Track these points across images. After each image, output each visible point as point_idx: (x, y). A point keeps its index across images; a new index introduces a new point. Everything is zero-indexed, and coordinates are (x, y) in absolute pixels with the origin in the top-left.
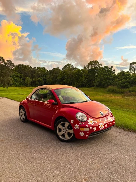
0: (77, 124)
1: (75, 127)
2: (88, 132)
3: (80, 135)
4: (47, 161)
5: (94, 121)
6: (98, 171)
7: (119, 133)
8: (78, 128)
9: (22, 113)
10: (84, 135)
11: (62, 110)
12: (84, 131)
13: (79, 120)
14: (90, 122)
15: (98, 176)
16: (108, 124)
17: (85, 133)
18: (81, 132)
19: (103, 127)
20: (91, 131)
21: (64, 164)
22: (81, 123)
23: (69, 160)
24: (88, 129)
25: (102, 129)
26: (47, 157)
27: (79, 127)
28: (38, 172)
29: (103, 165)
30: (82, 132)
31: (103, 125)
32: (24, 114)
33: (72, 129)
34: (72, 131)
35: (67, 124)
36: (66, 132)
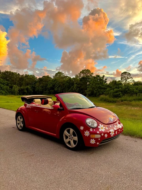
0: (87, 131)
1: (85, 134)
2: (99, 139)
3: (90, 143)
4: (59, 170)
5: (104, 128)
6: (117, 178)
7: (127, 140)
8: (89, 135)
10: (95, 143)
11: (69, 116)
12: (95, 138)
13: (89, 126)
15: (120, 184)
16: (118, 130)
18: (91, 139)
19: (114, 134)
20: (102, 137)
21: (80, 174)
22: (91, 130)
23: (83, 168)
24: (99, 136)
25: (113, 136)
26: (59, 167)
27: (89, 134)
29: (121, 172)
30: (93, 139)
31: (114, 131)
32: (22, 122)
33: (76, 136)
34: (76, 138)
35: (72, 130)
36: (71, 140)
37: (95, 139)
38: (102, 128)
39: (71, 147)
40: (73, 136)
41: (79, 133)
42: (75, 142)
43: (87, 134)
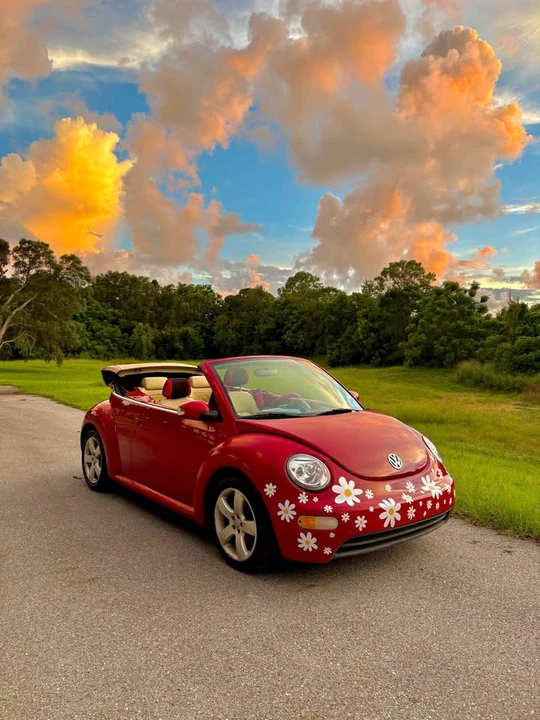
0: (287, 502)
1: (279, 513)
2: (332, 535)
3: (299, 546)
4: (157, 641)
5: (359, 492)
7: (475, 542)
8: (292, 518)
9: (90, 454)
10: (316, 547)
11: (239, 441)
12: (318, 528)
13: (296, 483)
14: (343, 494)
16: (421, 504)
17: (321, 536)
18: (302, 534)
19: (398, 517)
20: (346, 529)
21: (226, 658)
22: (303, 498)
24: (332, 523)
25: (393, 525)
26: (163, 627)
27: (295, 513)
28: (114, 683)
29: (385, 665)
30: (309, 534)
31: (399, 506)
32: (99, 458)
33: (252, 519)
34: (252, 527)
35: (239, 497)
36: (239, 531)
37: (315, 533)
38: (347, 492)
39: (235, 557)
40: (243, 518)
41: (261, 510)
42: (248, 539)
43: (286, 512)
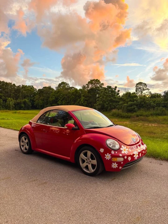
0: (108, 154)
1: (105, 157)
2: (122, 163)
3: (112, 167)
4: (79, 200)
5: (127, 149)
7: (151, 162)
8: (110, 159)
9: (23, 142)
10: (117, 167)
11: (85, 136)
12: (118, 161)
13: (110, 147)
14: (123, 150)
15: (151, 213)
16: (142, 152)
17: (119, 163)
18: (113, 163)
19: (138, 156)
20: (126, 161)
22: (113, 152)
23: (106, 197)
24: (122, 159)
25: (137, 159)
26: (78, 196)
27: (111, 157)
28: (75, 215)
29: (150, 200)
30: (115, 163)
31: (138, 153)
32: (27, 143)
33: (95, 159)
34: (95, 162)
35: (89, 153)
36: (89, 164)
37: (117, 163)
38: (125, 150)
39: (88, 172)
40: (91, 159)
41: (100, 157)
42: (93, 166)
43: (108, 157)
